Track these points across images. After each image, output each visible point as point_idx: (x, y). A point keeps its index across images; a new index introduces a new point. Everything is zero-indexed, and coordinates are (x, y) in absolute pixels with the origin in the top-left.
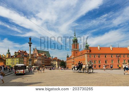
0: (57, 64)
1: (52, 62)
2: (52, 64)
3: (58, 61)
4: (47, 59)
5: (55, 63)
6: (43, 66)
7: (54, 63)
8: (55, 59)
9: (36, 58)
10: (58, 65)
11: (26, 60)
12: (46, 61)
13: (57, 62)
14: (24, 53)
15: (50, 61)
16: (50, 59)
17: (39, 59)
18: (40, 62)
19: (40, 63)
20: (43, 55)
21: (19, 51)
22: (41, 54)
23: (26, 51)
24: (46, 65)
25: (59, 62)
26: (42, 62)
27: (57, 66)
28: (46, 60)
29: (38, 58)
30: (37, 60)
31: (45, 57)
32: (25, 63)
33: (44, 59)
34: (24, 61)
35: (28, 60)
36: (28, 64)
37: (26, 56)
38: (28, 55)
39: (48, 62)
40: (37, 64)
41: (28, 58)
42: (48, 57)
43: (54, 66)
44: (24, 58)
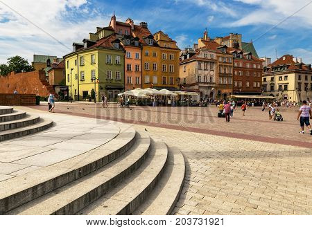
1: (268, 79)
2: (268, 88)
3: (301, 69)
4: (244, 63)
5: (283, 82)
6: (224, 91)
7: (277, 81)
8: (285, 65)
9: (191, 55)
10: (298, 89)
11: (139, 63)
12: (238, 68)
13: (291, 79)
14: (136, 28)
15: (261, 71)
16: (260, 62)
17: (206, 61)
18: (211, 74)
19: (208, 81)
21: (112, 24)
22: (218, 42)
23: (144, 25)
24: (239, 88)
25: (302, 77)
26: (221, 76)
27: (292, 96)
28: (241, 65)
29: (201, 56)
30: (193, 66)
31: (236, 52)
32: (133, 77)
33: (231, 61)
34: (129, 66)
35: (148, 60)
36: (147, 80)
37: (137, 43)
38: (151, 37)
39: (248, 74)
40: (197, 83)
41: (147, 55)
42: (250, 54)
43: (275, 93)
44: (125, 52)
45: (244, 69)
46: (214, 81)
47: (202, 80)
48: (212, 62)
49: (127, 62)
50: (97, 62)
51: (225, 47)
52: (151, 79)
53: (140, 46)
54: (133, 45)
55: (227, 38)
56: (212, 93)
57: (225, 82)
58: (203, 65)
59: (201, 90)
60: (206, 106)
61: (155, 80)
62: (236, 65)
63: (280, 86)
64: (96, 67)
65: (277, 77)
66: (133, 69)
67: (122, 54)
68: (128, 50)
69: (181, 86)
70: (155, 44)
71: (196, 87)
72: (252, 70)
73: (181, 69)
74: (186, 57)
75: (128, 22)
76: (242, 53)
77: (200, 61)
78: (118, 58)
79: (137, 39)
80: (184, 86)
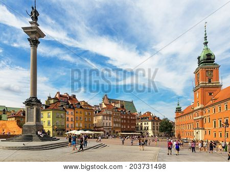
0: (150, 128)
1: (139, 124)
2: (140, 128)
3: (155, 120)
4: (127, 116)
5: (146, 125)
6: (116, 131)
7: (144, 125)
9: (99, 112)
10: (153, 129)
11: (73, 117)
12: (123, 119)
13: (150, 123)
14: (70, 98)
15: (135, 120)
16: (135, 116)
17: (107, 115)
18: (109, 122)
19: (108, 125)
20: (118, 106)
21: (57, 96)
22: (113, 104)
23: (74, 96)
24: (124, 129)
25: (156, 123)
26: (115, 123)
27: (151, 133)
28: (125, 117)
29: (105, 113)
30: (100, 117)
31: (122, 111)
32: (70, 124)
33: (119, 115)
34: (68, 118)
35: (78, 115)
36: (77, 125)
37: (72, 106)
38: (79, 104)
39: (128, 122)
40: (102, 127)
41: (77, 112)
42: (129, 112)
43: (142, 131)
44: (66, 111)
45: (126, 119)
46: (111, 125)
47: (105, 125)
48: (110, 116)
49: (67, 116)
50: (51, 116)
51: (117, 108)
52: (79, 125)
53: (74, 108)
54: (70, 107)
55: (118, 103)
56: (110, 132)
57: (117, 125)
58: (105, 117)
59: (105, 130)
60: (108, 138)
61: (81, 125)
62: (122, 117)
63: (145, 128)
64: (51, 119)
65: (143, 123)
66: (70, 120)
67: (65, 112)
68: (67, 110)
69: (94, 128)
70: (81, 107)
71: (102, 129)
72: (130, 120)
73: (94, 119)
74: (96, 112)
75: (66, 95)
76: (125, 111)
77: (104, 116)
78: (62, 115)
79: (72, 105)
80: (96, 128)
